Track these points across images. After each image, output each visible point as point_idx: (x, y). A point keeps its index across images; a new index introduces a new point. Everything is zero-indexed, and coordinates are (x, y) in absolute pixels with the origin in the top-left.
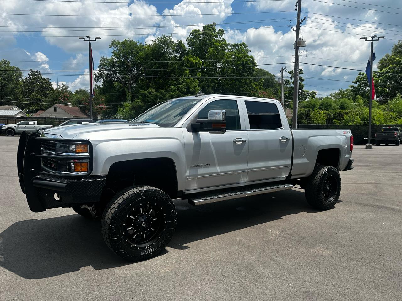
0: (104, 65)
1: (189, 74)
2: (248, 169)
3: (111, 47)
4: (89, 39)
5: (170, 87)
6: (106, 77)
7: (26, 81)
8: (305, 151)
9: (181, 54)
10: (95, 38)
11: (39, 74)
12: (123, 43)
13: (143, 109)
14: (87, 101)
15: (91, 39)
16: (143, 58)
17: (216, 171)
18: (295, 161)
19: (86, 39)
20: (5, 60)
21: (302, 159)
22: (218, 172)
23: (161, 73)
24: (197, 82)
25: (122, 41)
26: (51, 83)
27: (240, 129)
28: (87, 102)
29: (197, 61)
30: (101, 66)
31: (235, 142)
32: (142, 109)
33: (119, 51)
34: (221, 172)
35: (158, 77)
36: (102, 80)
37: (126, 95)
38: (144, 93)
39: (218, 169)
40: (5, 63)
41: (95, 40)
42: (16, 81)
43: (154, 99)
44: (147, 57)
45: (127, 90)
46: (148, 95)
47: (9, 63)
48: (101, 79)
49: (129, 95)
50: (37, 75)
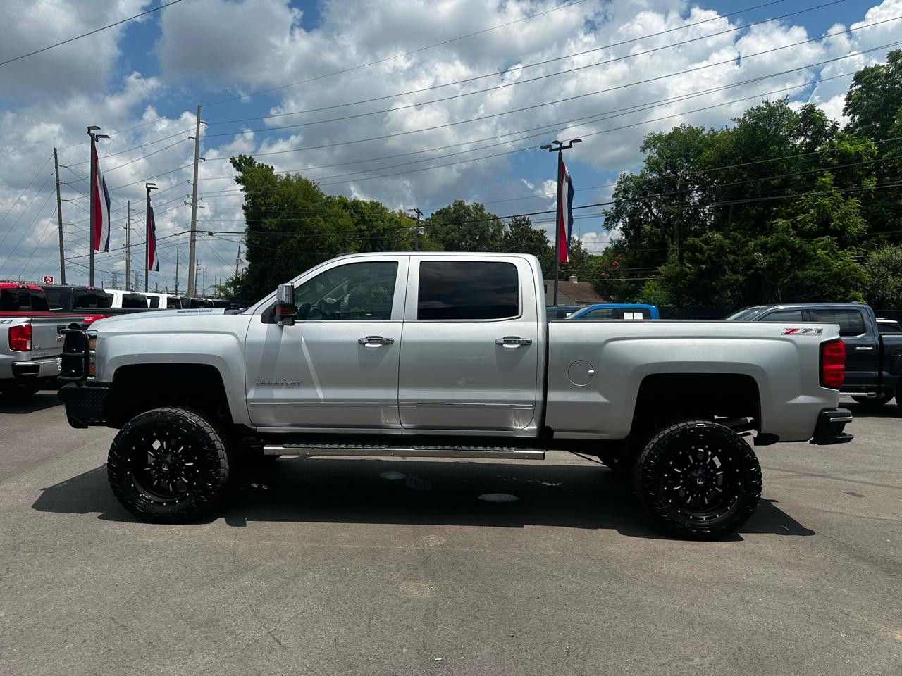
0: (626, 191)
1: (832, 186)
2: (398, 400)
3: (644, 150)
4: (558, 146)
5: (776, 223)
6: (630, 216)
7: (505, 238)
8: (592, 375)
9: (810, 137)
10: (571, 142)
11: (527, 224)
12: (670, 137)
13: (688, 280)
14: (609, 270)
15: (563, 146)
16: (712, 163)
17: (315, 397)
18: (553, 396)
19: (555, 146)
20: (477, 203)
21: (583, 394)
22: (319, 400)
23: (754, 192)
24: (856, 203)
25: (667, 131)
26: (548, 239)
27: (390, 319)
28: (608, 272)
29: (862, 148)
30: (619, 193)
31: (362, 343)
32: (685, 279)
33: (661, 156)
34: (325, 400)
35: (745, 201)
36: (621, 225)
37: (667, 251)
38: (692, 245)
39: (320, 394)
40: (477, 208)
41: (570, 146)
42: (492, 240)
43: (715, 255)
44: (724, 158)
45: (670, 239)
46: (702, 248)
47: (482, 209)
48: (618, 221)
49: (673, 251)
50: (523, 225)
